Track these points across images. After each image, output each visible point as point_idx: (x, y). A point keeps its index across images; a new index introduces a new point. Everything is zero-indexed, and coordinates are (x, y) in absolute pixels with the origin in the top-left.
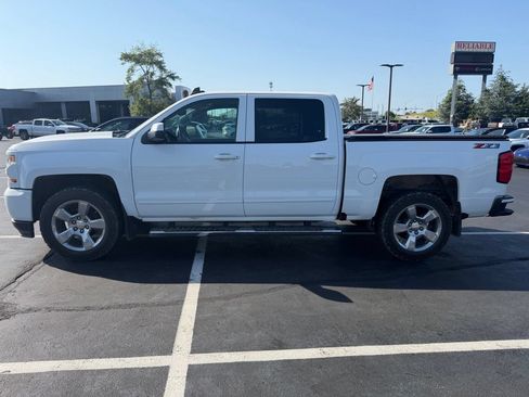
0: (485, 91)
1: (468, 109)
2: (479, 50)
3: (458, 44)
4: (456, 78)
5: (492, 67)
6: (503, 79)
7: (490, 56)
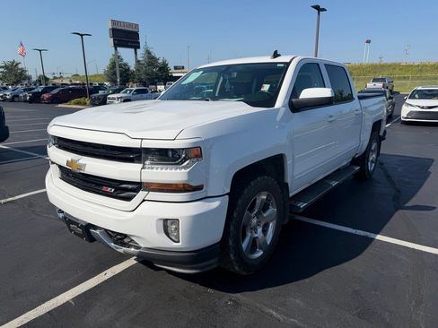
0: (138, 62)
1: (128, 74)
2: (128, 29)
3: (114, 22)
4: (116, 49)
5: (139, 43)
6: (149, 53)
7: (136, 35)
